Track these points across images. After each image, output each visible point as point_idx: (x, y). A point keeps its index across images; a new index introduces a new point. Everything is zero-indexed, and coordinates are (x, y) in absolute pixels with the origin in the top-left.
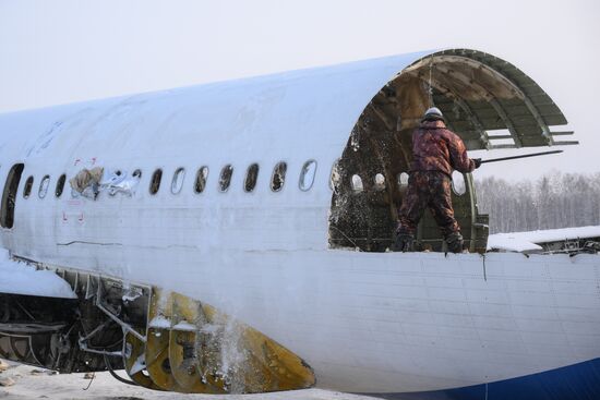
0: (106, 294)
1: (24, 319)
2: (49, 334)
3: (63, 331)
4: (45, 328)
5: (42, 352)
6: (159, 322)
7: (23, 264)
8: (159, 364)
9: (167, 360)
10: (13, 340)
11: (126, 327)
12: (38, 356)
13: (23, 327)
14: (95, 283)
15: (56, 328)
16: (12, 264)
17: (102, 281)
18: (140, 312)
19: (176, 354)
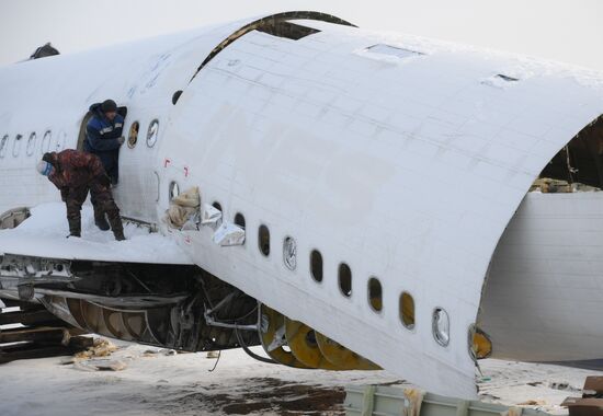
1: (138, 291)
2: (168, 308)
3: (185, 303)
4: (164, 300)
5: (160, 328)
7: (132, 226)
8: (302, 337)
10: (126, 316)
13: (138, 301)
15: (176, 300)
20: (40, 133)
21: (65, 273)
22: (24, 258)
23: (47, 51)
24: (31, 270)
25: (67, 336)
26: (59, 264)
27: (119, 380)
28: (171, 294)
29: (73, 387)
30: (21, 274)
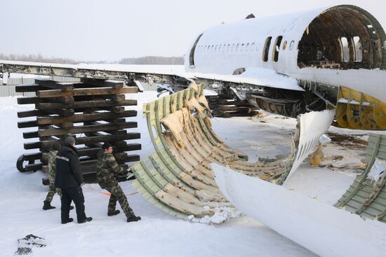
0: (318, 89)
1: (283, 97)
2: (292, 104)
3: (298, 103)
4: (291, 101)
5: (289, 110)
6: (342, 101)
7: (282, 76)
8: (341, 117)
9: (346, 116)
10: (277, 106)
11: (327, 102)
12: (287, 112)
13: (283, 101)
14: (313, 84)
15: (295, 101)
16: (278, 76)
17: (317, 83)
18: (333, 96)
19: (349, 114)
20: (251, 44)
21: (262, 90)
22: (249, 84)
23: (252, 16)
24: (251, 88)
25: (250, 110)
26: (260, 87)
27: (269, 126)
28: (295, 99)
29: (254, 127)
30: (248, 90)
